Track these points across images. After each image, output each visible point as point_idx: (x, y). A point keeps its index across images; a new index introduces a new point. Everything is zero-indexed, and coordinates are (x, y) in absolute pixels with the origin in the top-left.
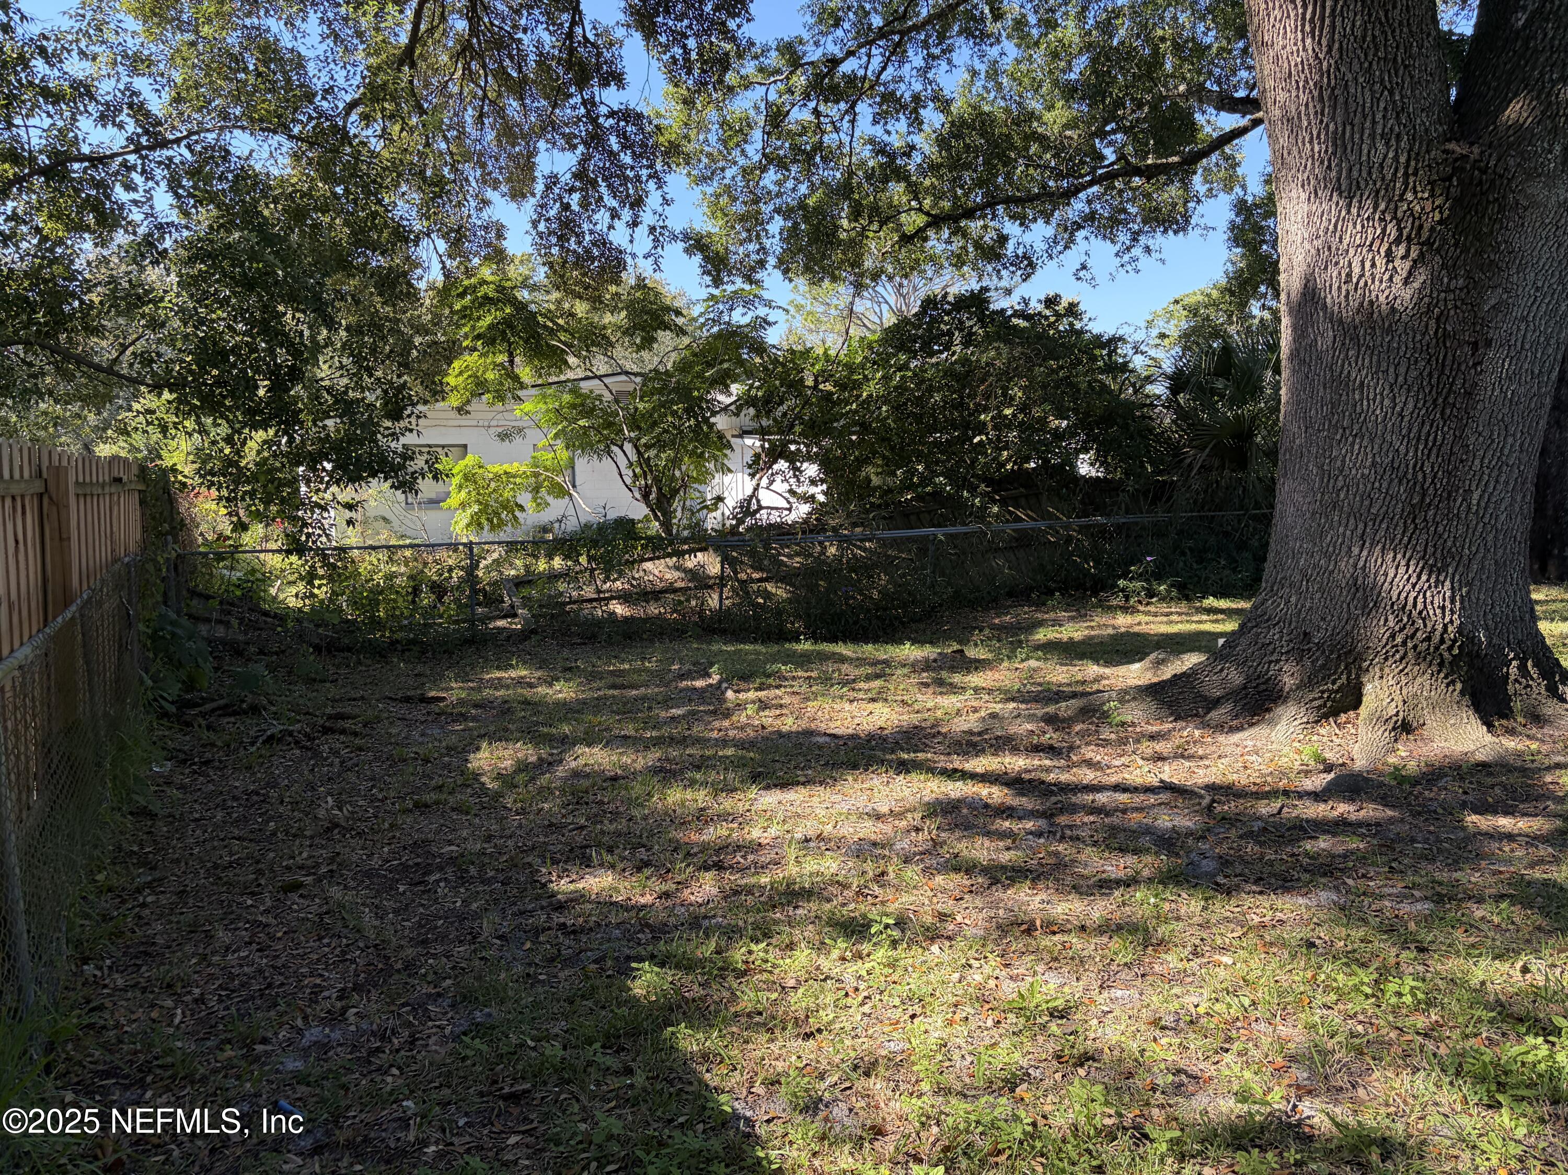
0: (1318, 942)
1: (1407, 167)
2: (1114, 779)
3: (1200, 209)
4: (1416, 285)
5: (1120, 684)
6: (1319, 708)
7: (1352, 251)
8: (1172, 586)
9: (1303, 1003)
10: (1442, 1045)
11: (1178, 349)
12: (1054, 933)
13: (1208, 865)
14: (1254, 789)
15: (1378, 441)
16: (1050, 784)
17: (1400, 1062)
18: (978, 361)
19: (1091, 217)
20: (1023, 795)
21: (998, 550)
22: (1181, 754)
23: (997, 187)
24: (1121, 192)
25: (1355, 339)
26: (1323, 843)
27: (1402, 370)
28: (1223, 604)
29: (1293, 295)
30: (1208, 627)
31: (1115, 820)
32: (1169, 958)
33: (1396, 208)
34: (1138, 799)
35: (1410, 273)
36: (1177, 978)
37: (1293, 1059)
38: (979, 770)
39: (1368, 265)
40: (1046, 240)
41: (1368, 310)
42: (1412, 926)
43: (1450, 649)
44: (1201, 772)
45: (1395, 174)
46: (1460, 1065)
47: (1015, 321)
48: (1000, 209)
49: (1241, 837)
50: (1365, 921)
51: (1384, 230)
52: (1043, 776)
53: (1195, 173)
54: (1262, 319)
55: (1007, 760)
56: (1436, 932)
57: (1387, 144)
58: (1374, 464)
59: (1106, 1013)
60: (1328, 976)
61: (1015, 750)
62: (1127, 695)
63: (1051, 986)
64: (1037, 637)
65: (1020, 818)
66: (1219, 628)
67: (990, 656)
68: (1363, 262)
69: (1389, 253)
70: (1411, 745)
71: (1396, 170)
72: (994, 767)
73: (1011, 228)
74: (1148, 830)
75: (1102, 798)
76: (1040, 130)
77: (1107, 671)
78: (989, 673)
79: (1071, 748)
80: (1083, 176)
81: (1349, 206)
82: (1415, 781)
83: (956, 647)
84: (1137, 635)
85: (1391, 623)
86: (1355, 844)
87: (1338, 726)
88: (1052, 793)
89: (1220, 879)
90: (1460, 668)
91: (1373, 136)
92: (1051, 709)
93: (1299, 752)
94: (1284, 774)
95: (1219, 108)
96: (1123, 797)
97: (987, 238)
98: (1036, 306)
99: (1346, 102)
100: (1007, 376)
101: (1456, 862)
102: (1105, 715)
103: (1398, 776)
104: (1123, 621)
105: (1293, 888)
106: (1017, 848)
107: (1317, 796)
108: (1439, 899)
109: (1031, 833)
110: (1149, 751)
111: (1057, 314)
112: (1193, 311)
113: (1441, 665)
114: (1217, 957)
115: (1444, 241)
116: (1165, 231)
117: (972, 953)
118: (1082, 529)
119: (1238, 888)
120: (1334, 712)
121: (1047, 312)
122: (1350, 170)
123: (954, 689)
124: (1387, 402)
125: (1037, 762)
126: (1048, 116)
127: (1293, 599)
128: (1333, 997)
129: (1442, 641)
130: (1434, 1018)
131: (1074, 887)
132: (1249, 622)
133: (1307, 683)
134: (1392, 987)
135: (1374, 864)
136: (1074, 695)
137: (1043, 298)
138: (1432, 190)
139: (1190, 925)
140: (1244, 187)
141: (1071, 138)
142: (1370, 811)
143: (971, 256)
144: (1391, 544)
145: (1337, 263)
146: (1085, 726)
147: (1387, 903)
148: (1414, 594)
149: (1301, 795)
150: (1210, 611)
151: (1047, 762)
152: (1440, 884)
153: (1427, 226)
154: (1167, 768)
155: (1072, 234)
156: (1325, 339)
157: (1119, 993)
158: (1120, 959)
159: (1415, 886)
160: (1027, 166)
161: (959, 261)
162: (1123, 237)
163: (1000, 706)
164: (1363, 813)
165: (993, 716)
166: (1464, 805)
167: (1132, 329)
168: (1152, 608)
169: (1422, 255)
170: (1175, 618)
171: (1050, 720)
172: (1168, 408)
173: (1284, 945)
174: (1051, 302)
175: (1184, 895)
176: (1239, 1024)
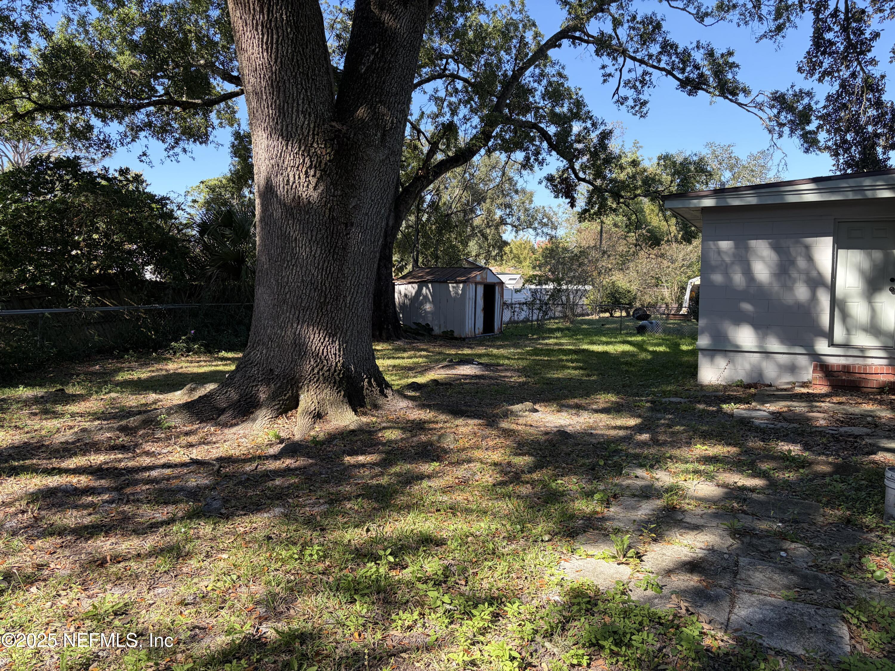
0: (273, 536)
1: (314, 130)
2: (162, 461)
3: (214, 132)
4: (319, 191)
5: (169, 404)
6: (278, 409)
7: (289, 169)
8: (201, 345)
9: (264, 570)
10: (331, 577)
11: (204, 210)
12: (119, 562)
13: (216, 504)
14: (243, 457)
15: (304, 269)
16: (122, 469)
17: (311, 590)
18: (72, 202)
19: (149, 125)
20: (102, 478)
21: (89, 324)
22: (204, 442)
23: (85, 94)
24: (168, 114)
25: (292, 215)
26: (278, 482)
27: (314, 233)
28: (230, 355)
29: (261, 187)
30: (221, 368)
31: (162, 485)
32: (192, 562)
33: (309, 150)
34: (177, 471)
35: (316, 185)
36: (196, 573)
37: (258, 603)
38: (72, 466)
39: (297, 177)
40: (119, 133)
41: (297, 199)
42: (318, 518)
43: (339, 374)
44: (214, 451)
45: (308, 133)
46: (338, 585)
47: (99, 180)
48: (88, 109)
49: (235, 485)
50: (296, 520)
51: (304, 161)
52: (117, 465)
53: (211, 112)
54: (250, 198)
55: (92, 457)
56: (329, 519)
57: (304, 116)
58: (303, 281)
59: (151, 605)
60: (277, 554)
61: (98, 451)
62: (171, 411)
63: (116, 596)
64: (117, 378)
65: (99, 494)
66: (227, 368)
67: (83, 392)
68: (294, 175)
69: (306, 172)
70: (321, 425)
71: (309, 131)
72: (82, 463)
73: (95, 122)
74: (181, 489)
75: (154, 473)
76: (114, 65)
77: (161, 397)
78: (83, 403)
79: (136, 445)
80: (143, 99)
81: (287, 145)
82: (322, 443)
83: (59, 387)
84: (180, 374)
85: (312, 363)
86: (294, 480)
87: (287, 418)
88: (123, 475)
89: (223, 511)
90: (343, 384)
91: (298, 111)
92: (123, 423)
93: (268, 434)
94: (259, 447)
95: (224, 79)
96: (168, 471)
97: (78, 125)
98: (112, 173)
99: (284, 91)
100: (93, 214)
101: (340, 481)
102: (159, 423)
103: (315, 441)
104: (171, 367)
105: (262, 509)
106: (96, 513)
107: (276, 457)
108: (331, 502)
109: (107, 502)
110: (185, 442)
111: (127, 180)
112: (212, 189)
113: (335, 383)
114: (220, 556)
115: (331, 170)
116: (195, 141)
117: (62, 586)
118: (146, 312)
119: (233, 514)
120: (285, 411)
121: (122, 178)
122: (287, 126)
123: (56, 415)
124: (307, 249)
125: (113, 457)
126: (119, 58)
127: (264, 352)
128: (280, 564)
129: (335, 371)
130: (327, 563)
131: (134, 531)
132: (241, 365)
133: (273, 397)
134: (308, 552)
135: (303, 489)
136: (139, 413)
137: (118, 168)
138: (325, 144)
139: (205, 540)
140: (239, 125)
141: (135, 75)
142: (301, 462)
143: (68, 135)
144: (312, 323)
145: (282, 174)
146: (145, 431)
147: (308, 509)
148: (322, 348)
149: (267, 458)
150: (223, 359)
151: (120, 456)
152: (332, 494)
153: (324, 162)
154: (194, 451)
155: (136, 133)
156: (277, 214)
157: (160, 590)
158: (162, 569)
159: (321, 497)
160: (106, 86)
161: (58, 137)
162: (170, 140)
163: (89, 423)
164: (298, 463)
165: (84, 430)
166: (344, 452)
167: (176, 195)
168: (189, 359)
169: (321, 176)
170: (202, 363)
171: (123, 429)
172: (198, 243)
173: (256, 542)
174: (124, 172)
175: (202, 524)
176: (230, 591)
